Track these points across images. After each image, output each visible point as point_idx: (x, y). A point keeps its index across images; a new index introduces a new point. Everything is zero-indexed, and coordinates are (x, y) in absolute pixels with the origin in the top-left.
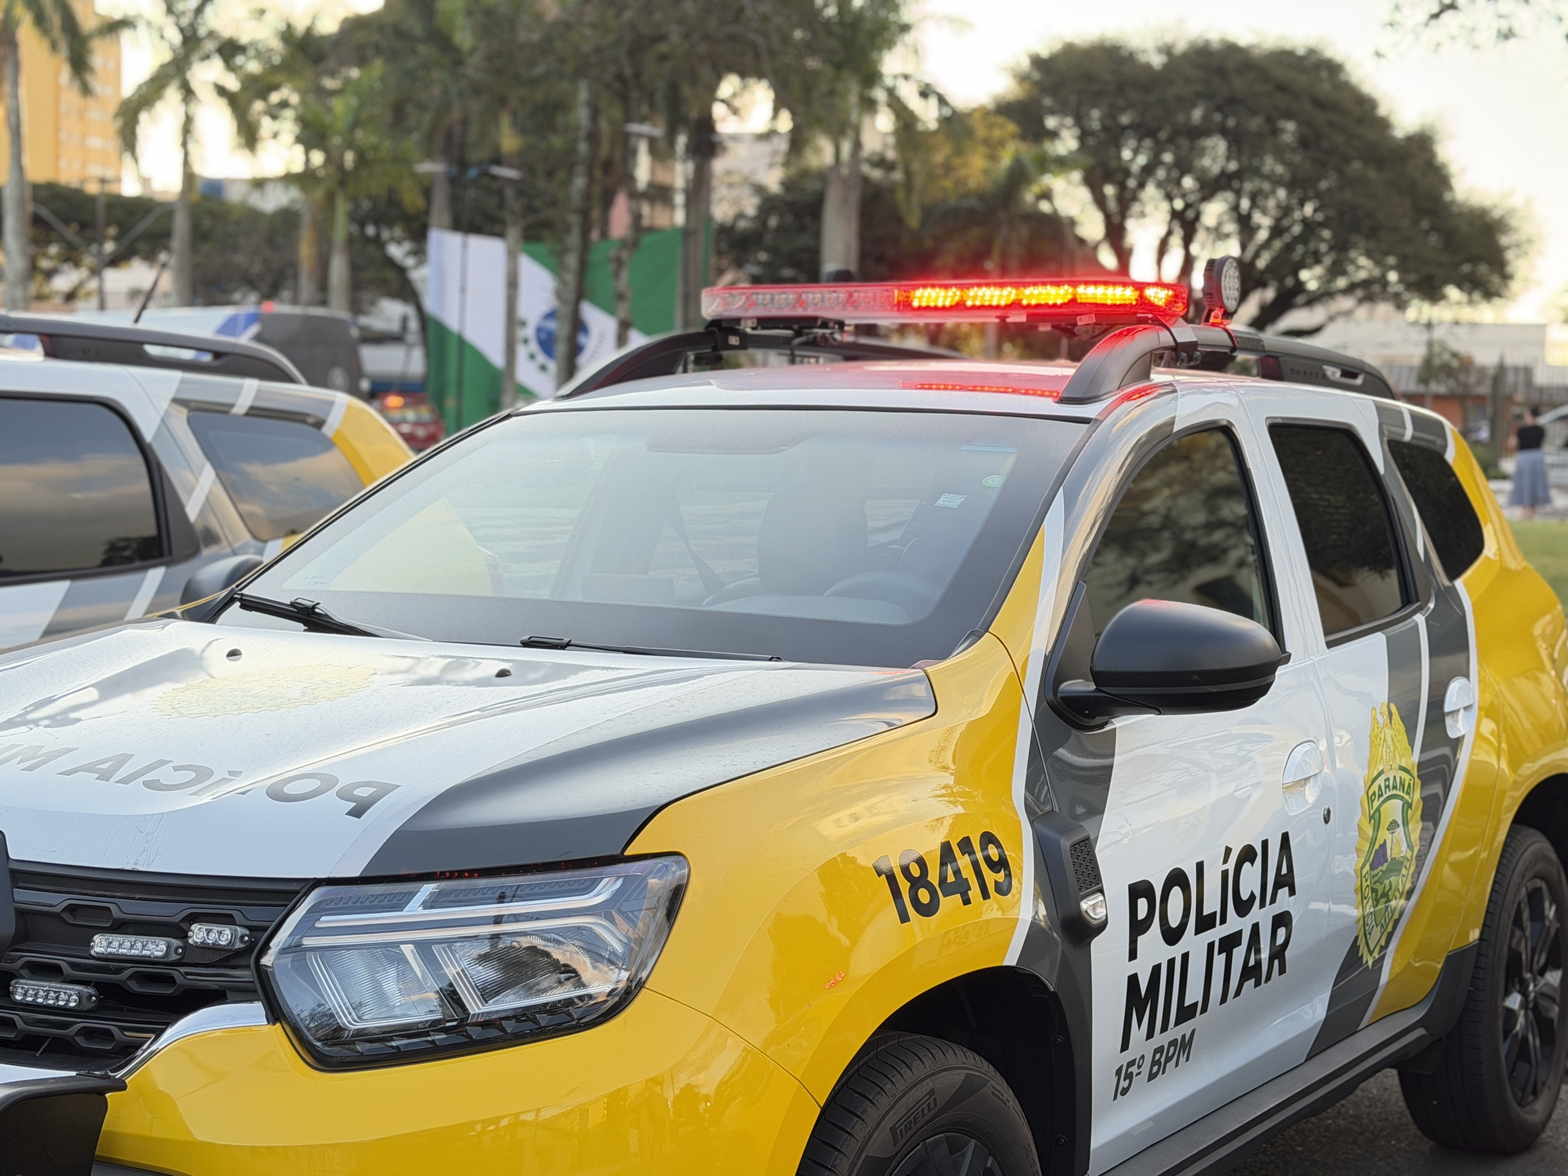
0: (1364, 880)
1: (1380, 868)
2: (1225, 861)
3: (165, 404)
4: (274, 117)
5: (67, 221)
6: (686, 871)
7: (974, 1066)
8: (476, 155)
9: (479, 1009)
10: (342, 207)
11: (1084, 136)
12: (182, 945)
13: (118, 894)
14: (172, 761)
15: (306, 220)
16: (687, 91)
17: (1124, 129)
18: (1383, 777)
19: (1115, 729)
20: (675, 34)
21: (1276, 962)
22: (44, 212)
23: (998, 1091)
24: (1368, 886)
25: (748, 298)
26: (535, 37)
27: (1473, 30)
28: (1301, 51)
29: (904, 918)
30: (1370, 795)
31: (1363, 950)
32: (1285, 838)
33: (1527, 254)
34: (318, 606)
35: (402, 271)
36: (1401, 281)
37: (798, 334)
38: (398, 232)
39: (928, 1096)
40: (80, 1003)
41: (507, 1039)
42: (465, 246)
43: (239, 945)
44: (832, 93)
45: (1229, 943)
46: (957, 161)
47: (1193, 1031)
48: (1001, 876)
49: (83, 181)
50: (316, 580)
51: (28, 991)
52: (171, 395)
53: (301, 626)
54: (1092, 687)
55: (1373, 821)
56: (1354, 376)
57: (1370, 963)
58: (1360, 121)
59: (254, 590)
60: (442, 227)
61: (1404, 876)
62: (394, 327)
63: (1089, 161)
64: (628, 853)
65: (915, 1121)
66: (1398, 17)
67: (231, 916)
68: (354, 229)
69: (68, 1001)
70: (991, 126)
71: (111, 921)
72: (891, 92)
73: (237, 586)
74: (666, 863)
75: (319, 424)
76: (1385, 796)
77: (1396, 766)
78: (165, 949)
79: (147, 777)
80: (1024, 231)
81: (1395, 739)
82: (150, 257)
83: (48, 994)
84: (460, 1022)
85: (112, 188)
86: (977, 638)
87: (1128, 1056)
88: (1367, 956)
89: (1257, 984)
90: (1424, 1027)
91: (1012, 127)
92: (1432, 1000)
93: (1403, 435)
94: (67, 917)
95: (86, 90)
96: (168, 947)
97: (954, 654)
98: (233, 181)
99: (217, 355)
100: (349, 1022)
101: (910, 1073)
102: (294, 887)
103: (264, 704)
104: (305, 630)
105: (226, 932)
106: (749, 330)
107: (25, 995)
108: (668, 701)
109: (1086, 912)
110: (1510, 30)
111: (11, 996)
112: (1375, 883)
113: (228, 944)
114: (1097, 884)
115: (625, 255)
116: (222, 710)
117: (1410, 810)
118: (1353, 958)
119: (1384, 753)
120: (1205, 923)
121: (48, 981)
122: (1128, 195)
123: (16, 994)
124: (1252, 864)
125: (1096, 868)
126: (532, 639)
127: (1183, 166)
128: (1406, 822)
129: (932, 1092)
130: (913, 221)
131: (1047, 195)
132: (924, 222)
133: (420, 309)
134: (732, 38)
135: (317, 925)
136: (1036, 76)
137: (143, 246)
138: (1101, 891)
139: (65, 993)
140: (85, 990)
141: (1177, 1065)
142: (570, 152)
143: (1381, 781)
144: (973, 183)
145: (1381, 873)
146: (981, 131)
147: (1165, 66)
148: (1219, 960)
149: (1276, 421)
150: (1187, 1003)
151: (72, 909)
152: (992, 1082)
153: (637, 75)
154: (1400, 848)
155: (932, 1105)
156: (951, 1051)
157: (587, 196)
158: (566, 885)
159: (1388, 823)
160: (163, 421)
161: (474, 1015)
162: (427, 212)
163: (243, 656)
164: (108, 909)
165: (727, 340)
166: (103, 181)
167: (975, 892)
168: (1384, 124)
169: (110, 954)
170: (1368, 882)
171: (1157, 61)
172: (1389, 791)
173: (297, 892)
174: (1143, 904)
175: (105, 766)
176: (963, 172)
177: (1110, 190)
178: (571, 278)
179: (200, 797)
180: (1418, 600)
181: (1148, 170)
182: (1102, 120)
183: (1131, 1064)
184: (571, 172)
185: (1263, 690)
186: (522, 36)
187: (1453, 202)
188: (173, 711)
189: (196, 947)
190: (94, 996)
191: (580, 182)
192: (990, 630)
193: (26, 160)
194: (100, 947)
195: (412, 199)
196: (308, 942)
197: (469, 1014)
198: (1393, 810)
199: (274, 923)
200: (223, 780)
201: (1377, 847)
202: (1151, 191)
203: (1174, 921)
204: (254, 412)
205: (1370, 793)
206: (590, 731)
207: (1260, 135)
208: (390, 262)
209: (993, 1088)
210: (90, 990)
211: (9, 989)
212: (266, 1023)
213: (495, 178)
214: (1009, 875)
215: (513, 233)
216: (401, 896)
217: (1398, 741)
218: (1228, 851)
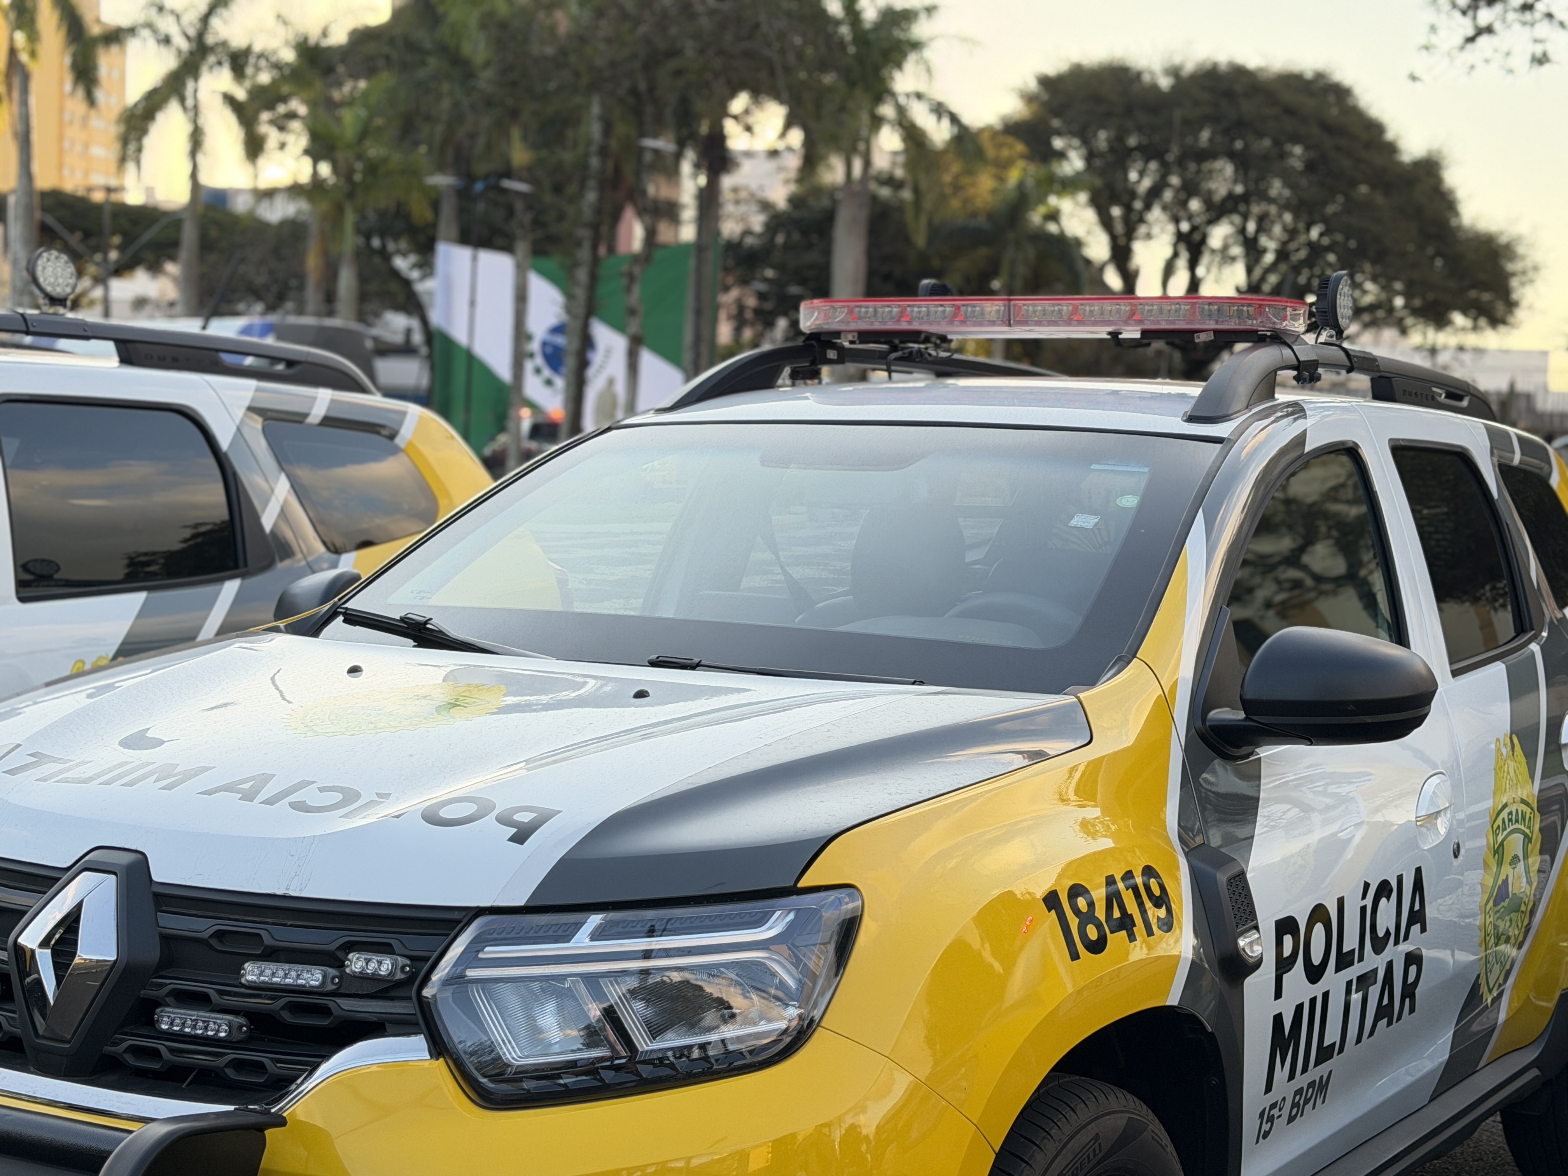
0: (1487, 916)
1: (1502, 904)
2: (1364, 897)
3: (239, 413)
4: (282, 128)
5: (72, 229)
6: (859, 903)
7: (1135, 1109)
8: (481, 168)
9: (647, 1045)
10: (350, 218)
11: (1090, 157)
12: (338, 974)
13: (268, 920)
14: (315, 782)
15: (314, 230)
16: (700, 105)
17: (1131, 150)
18: (1507, 811)
19: (1260, 759)
20: (690, 48)
21: (1407, 1001)
22: (50, 220)
23: (1157, 1135)
24: (1491, 922)
25: (851, 311)
26: (549, 51)
27: (1508, 54)
28: (1309, 75)
29: (1075, 956)
30: (1495, 829)
31: (1484, 989)
32: (1418, 871)
33: (1532, 281)
34: (430, 622)
35: (407, 283)
36: (1406, 306)
37: (895, 349)
38: (403, 244)
39: (1093, 1141)
40: (230, 1033)
41: (680, 1079)
42: (475, 259)
43: (399, 976)
44: (842, 109)
45: (1365, 981)
46: (965, 180)
47: (1331, 1072)
48: (1162, 913)
49: (90, 189)
50: (422, 594)
51: (174, 1020)
52: (247, 403)
53: (411, 642)
54: (1242, 715)
55: (1497, 855)
56: (1460, 398)
57: (1489, 1001)
58: (1368, 145)
59: (357, 604)
60: (449, 240)
61: (1523, 912)
62: (398, 339)
63: (1098, 182)
64: (801, 884)
65: (1081, 1166)
66: (1434, 39)
67: (390, 945)
68: (361, 241)
69: (218, 1031)
70: (999, 146)
71: (263, 948)
72: (901, 111)
73: (340, 600)
74: (840, 896)
75: (392, 437)
76: (1508, 830)
77: (1517, 799)
78: (321, 978)
79: (293, 798)
80: (1031, 252)
81: (1517, 772)
82: (155, 268)
83: (197, 1023)
84: (629, 1060)
85: (114, 197)
86: (1125, 664)
87: (1272, 1097)
88: (1486, 995)
89: (1390, 1023)
90: (1538, 1067)
91: (1020, 147)
92: (1545, 1041)
93: (1512, 460)
94: (214, 942)
95: (91, 100)
96: (324, 977)
97: (1102, 681)
98: (237, 192)
99: (290, 363)
100: (513, 1058)
101: (1076, 1117)
102: (456, 915)
103: (400, 722)
104: (414, 646)
105: (387, 962)
106: (846, 344)
107: (172, 1024)
108: (823, 725)
109: (1244, 949)
110: (1545, 54)
111: (157, 1025)
112: (1498, 918)
113: (389, 975)
114: (1252, 920)
115: (637, 270)
116: (357, 729)
117: (1530, 844)
118: (1474, 996)
119: (1508, 786)
120: (1344, 961)
121: (195, 1010)
122: (1134, 217)
123: (161, 1023)
124: (1388, 899)
125: (1251, 904)
126: (660, 659)
127: (1189, 189)
128: (1526, 856)
129: (1097, 1137)
130: (920, 240)
131: (1054, 216)
132: (930, 241)
133: (425, 322)
134: (747, 54)
135: (481, 955)
136: (1045, 97)
137: (149, 256)
138: (1256, 928)
139: (215, 1023)
140: (235, 1019)
141: (1314, 1108)
142: (584, 166)
143: (1504, 814)
144: (979, 203)
145: (1503, 909)
146: (990, 152)
147: (1174, 88)
148: (1356, 997)
149: (1397, 443)
150: (1327, 1043)
151: (220, 935)
152: (1151, 1127)
153: (652, 89)
154: (1521, 883)
155: (1097, 1151)
156: (1113, 1094)
157: (598, 210)
158: (727, 918)
159: (1511, 858)
160: (238, 429)
161: (642, 1052)
162: (434, 226)
163: (364, 673)
164: (259, 935)
165: (825, 354)
166: (109, 190)
167: (1139, 928)
168: (1391, 149)
169: (263, 982)
170: (1491, 919)
171: (1165, 83)
172: (1512, 825)
173: (459, 922)
174: (1288, 940)
175: (246, 786)
176: (971, 191)
177: (1116, 211)
178: (580, 293)
179: (351, 820)
180: (1533, 629)
181: (1154, 193)
182: (1108, 141)
183: (1273, 1106)
184: (582, 186)
185: (1418, 721)
186: (536, 49)
187: (1459, 228)
188: (306, 729)
189: (354, 976)
190: (245, 1026)
191: (591, 196)
192: (1138, 655)
193: (36, 167)
194: (252, 975)
195: (420, 211)
196: (471, 973)
197: (637, 1051)
198: (1515, 844)
199: (436, 953)
200: (370, 804)
201: (1500, 882)
202: (1156, 214)
203: (1316, 959)
204: (328, 421)
205: (1495, 827)
206: (749, 756)
207: (1265, 157)
208: (395, 274)
209: (1153, 1132)
210: (241, 1020)
211: (153, 1018)
212: (429, 1057)
213: (505, 191)
214: (1169, 911)
215: (522, 247)
216: (567, 927)
217: (1520, 773)
218: (1367, 886)
